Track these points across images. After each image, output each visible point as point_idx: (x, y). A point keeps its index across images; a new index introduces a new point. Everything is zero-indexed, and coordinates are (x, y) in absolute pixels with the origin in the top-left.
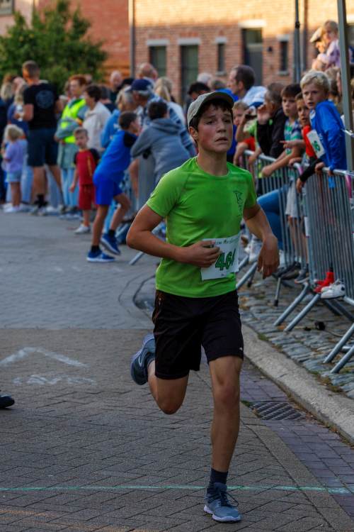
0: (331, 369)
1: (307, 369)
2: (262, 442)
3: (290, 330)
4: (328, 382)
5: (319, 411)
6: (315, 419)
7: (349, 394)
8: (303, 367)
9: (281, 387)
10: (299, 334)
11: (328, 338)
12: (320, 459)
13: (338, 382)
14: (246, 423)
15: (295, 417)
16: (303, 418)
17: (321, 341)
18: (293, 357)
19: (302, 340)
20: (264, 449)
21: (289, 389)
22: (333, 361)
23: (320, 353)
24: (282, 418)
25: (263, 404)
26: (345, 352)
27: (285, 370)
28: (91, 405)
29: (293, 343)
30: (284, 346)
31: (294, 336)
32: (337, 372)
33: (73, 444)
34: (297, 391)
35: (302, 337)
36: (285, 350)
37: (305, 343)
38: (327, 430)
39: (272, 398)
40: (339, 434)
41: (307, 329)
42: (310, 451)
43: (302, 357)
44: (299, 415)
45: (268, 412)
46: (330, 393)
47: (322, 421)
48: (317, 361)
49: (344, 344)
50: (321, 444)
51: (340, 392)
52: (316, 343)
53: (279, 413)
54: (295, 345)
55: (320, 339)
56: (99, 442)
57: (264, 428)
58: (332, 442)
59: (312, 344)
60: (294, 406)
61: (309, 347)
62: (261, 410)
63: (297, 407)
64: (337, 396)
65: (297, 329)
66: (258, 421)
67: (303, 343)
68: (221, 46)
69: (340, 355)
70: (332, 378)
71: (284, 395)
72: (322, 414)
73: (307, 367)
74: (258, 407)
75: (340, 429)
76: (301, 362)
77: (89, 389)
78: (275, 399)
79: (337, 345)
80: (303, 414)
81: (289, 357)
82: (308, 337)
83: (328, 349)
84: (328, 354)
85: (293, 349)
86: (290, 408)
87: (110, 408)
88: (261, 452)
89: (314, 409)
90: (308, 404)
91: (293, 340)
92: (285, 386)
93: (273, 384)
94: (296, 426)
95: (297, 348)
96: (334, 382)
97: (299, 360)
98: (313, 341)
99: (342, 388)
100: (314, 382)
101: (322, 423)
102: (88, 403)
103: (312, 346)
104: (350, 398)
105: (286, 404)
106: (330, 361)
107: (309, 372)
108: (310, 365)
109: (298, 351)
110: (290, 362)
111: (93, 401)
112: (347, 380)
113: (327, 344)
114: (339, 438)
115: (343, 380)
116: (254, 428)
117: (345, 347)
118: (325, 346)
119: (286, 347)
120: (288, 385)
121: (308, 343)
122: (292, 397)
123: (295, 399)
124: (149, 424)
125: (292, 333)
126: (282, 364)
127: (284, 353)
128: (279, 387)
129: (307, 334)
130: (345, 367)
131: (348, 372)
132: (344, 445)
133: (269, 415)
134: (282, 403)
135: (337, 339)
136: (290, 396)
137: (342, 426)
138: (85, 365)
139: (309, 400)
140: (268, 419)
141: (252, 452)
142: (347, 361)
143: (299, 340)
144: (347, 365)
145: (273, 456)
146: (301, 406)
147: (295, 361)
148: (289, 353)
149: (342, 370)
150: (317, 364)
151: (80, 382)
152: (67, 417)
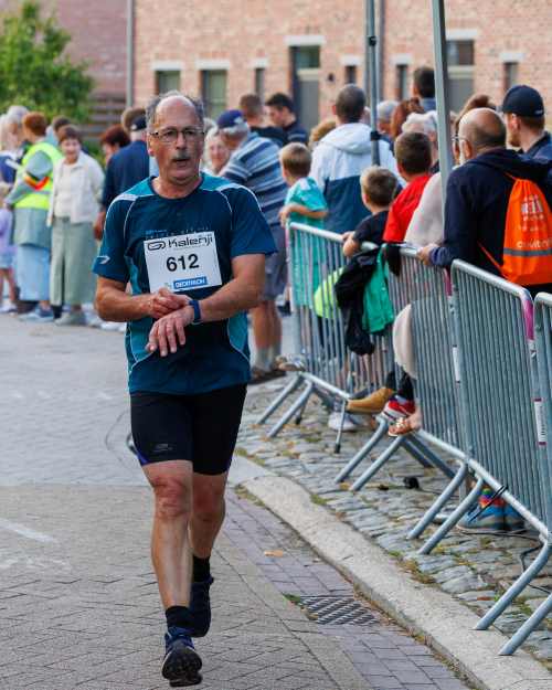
0: (418, 548)
1: (383, 548)
2: (315, 659)
3: (358, 489)
4: (414, 569)
5: (401, 612)
6: (395, 623)
7: (445, 586)
8: (378, 545)
9: (345, 575)
10: (371, 495)
11: (414, 502)
12: (403, 684)
13: (429, 568)
14: (291, 628)
15: (366, 620)
16: (376, 622)
17: (404, 506)
18: (361, 530)
19: (376, 504)
20: (319, 669)
21: (356, 577)
22: (421, 537)
23: (403, 524)
24: (346, 621)
25: (318, 600)
26: (440, 523)
27: (350, 550)
28: (63, 600)
29: (362, 508)
30: (349, 513)
31: (364, 499)
32: (428, 552)
33: (33, 660)
34: (367, 581)
35: (376, 500)
36: (351, 518)
37: (380, 509)
38: (413, 640)
39: (331, 591)
40: (431, 646)
41: (383, 488)
42: (388, 673)
43: (375, 529)
44: (371, 617)
45: (326, 613)
46: (417, 584)
47: (405, 627)
48: (396, 536)
49: (438, 511)
50: (402, 661)
51: (431, 582)
52: (396, 509)
53: (340, 615)
54: (366, 511)
55: (402, 502)
56: (73, 657)
57: (318, 636)
58: (421, 659)
59: (390, 509)
60: (364, 604)
61: (386, 514)
62: (316, 609)
63: (368, 605)
64: (426, 589)
65: (367, 488)
66: (309, 626)
67: (376, 508)
68: (259, 71)
69: (431, 527)
70: (420, 562)
71: (349, 586)
72: (405, 617)
73: (384, 545)
74: (310, 604)
75: (433, 639)
76: (374, 537)
77: (58, 577)
78: (334, 593)
79: (428, 513)
80: (377, 615)
81: (356, 529)
82: (385, 499)
83: (414, 517)
84: (415, 525)
85: (362, 518)
86: (357, 606)
87: (91, 605)
88: (313, 674)
89: (394, 609)
90: (385, 600)
91: (363, 503)
92: (351, 573)
93: (333, 570)
94: (366, 634)
95: (370, 516)
96: (423, 568)
97: (371, 534)
98: (393, 506)
99: (435, 576)
100: (393, 567)
101: (406, 629)
102: (56, 598)
103: (390, 513)
104: (446, 592)
105: (351, 601)
106: (417, 537)
107: (386, 552)
108: (387, 541)
109: (370, 520)
110: (358, 537)
111: (65, 595)
112: (443, 565)
113: (413, 510)
114: (430, 652)
115: (437, 565)
116: (303, 636)
117: (438, 516)
118: (410, 513)
119: (351, 515)
120: (354, 571)
121: (384, 509)
122: (361, 591)
123: (365, 593)
124: (148, 629)
125: (361, 493)
126: (346, 541)
127: (348, 523)
128: (342, 574)
129: (383, 494)
130: (439, 545)
131: (443, 553)
132: (438, 663)
133: (326, 617)
134: (345, 599)
135: (427, 504)
136: (357, 588)
137: (433, 634)
138: (55, 541)
139: (387, 594)
140: (324, 623)
141: (301, 674)
142: (442, 536)
143: (371, 505)
144: (443, 542)
145: (332, 680)
146: (373, 604)
147: (365, 535)
148: (357, 524)
149: (435, 550)
150: (398, 541)
151: (45, 566)
152: (25, 618)
